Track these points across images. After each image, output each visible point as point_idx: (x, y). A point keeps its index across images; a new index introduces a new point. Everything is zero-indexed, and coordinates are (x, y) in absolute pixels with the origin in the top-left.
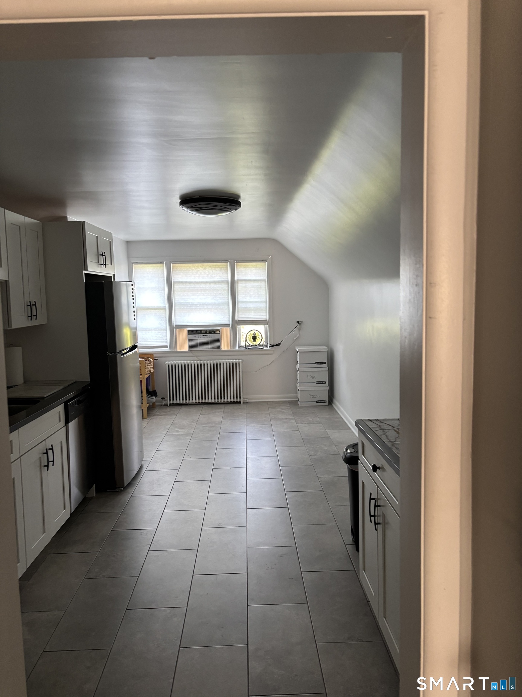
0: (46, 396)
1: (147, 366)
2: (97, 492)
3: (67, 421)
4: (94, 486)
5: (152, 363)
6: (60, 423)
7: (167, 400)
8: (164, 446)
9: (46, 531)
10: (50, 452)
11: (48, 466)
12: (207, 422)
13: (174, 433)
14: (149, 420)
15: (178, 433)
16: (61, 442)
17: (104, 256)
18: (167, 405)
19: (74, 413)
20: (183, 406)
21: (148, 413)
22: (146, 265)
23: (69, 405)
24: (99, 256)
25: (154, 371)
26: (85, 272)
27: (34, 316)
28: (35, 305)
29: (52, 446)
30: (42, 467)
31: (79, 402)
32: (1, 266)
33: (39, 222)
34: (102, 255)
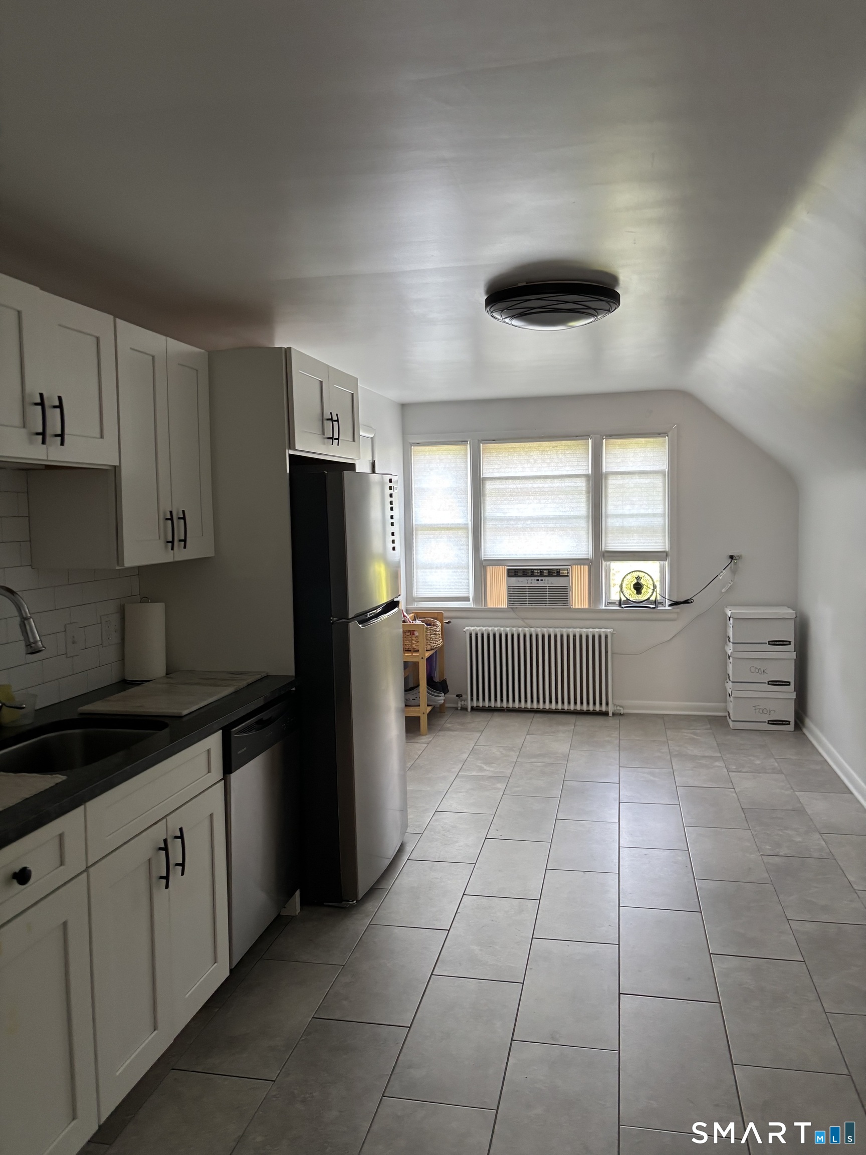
0: (185, 712)
1: (431, 635)
2: (303, 903)
3: (228, 768)
4: (298, 893)
5: (439, 629)
6: (209, 774)
7: (466, 700)
8: (453, 802)
9: (160, 1025)
10: (175, 845)
11: (167, 878)
12: (539, 753)
13: (474, 773)
14: (430, 739)
15: (480, 774)
16: (212, 816)
17: (334, 422)
18: (466, 709)
19: (245, 749)
20: (496, 714)
21: (429, 724)
22: (435, 448)
23: (233, 734)
24: (326, 422)
25: (442, 646)
26: (291, 452)
27: (180, 541)
28: (184, 518)
29: (181, 830)
30: (154, 880)
31: (261, 724)
32: (102, 437)
33: (203, 351)
34: (331, 419)
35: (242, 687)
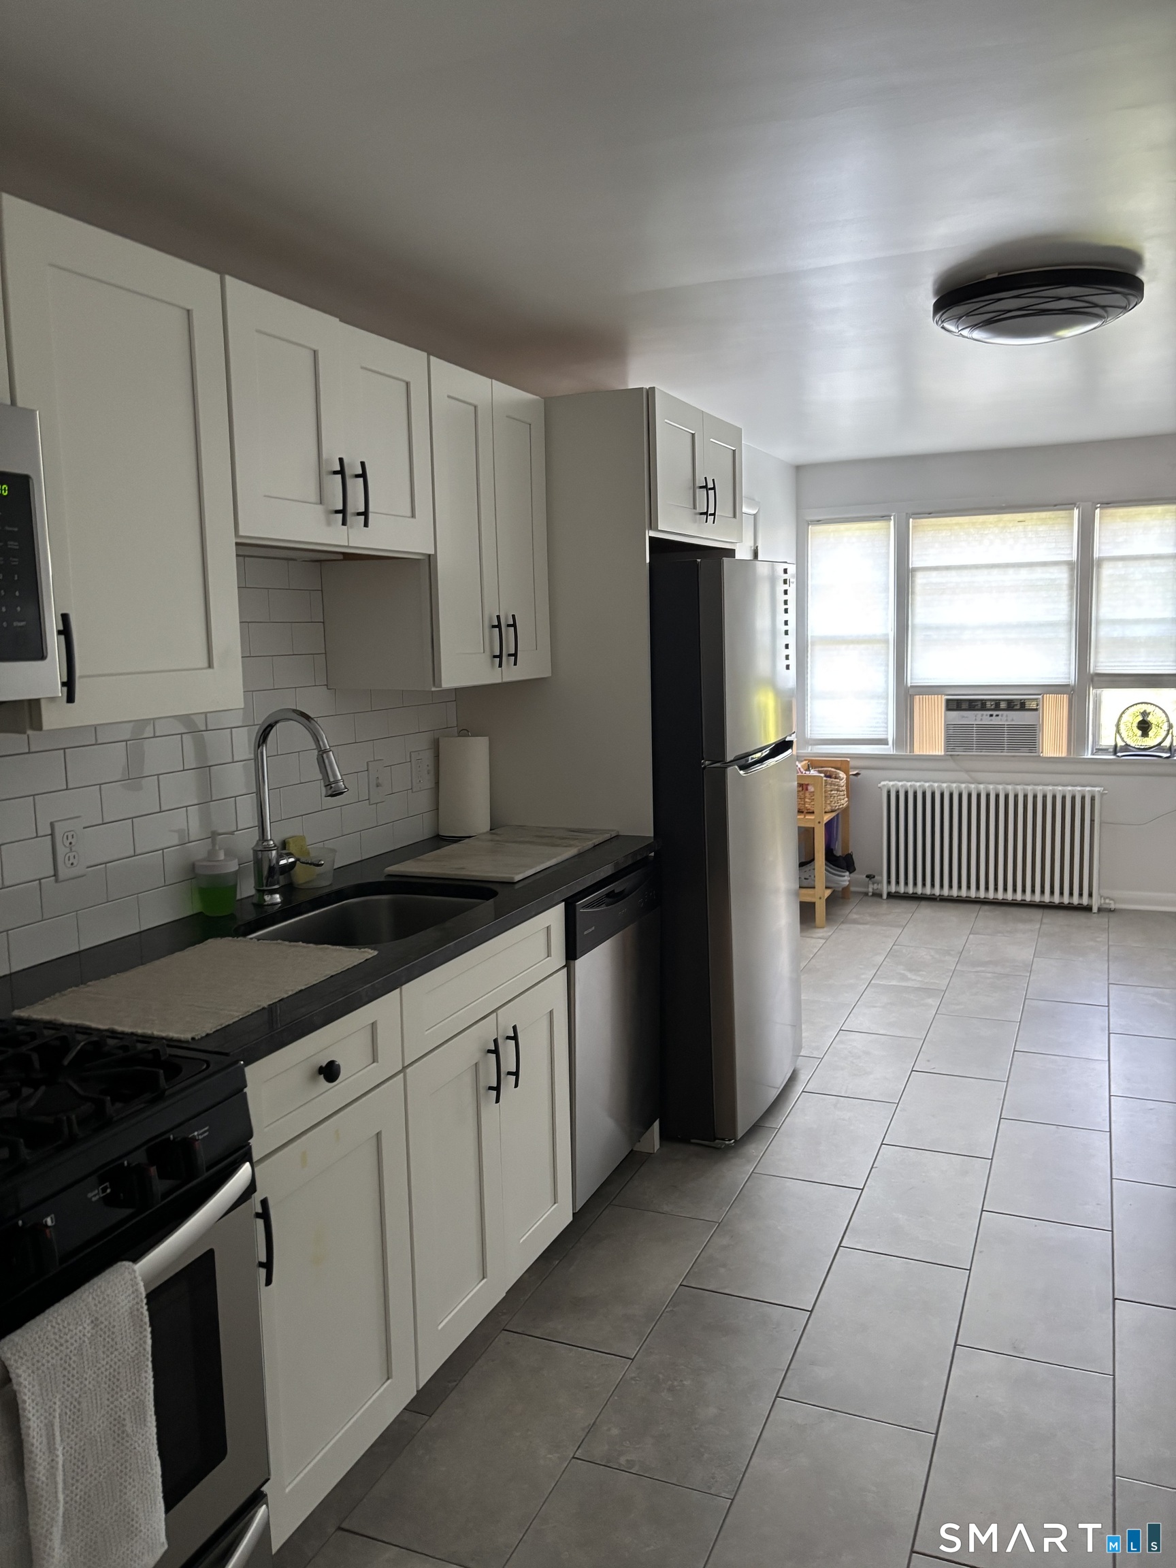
0: (518, 878)
1: (831, 791)
2: (664, 1137)
3: (572, 953)
4: (657, 1124)
5: (843, 783)
6: (549, 958)
7: (881, 882)
8: (863, 1019)
9: (490, 1272)
10: (508, 1049)
11: (497, 1089)
12: (988, 959)
13: (894, 983)
14: (830, 934)
15: (904, 984)
16: (551, 1012)
17: (709, 491)
18: (880, 896)
19: (593, 928)
20: (923, 903)
21: (827, 914)
22: (842, 527)
23: (577, 908)
24: (698, 490)
25: (847, 807)
26: (653, 534)
27: (510, 655)
28: (514, 625)
29: (515, 1028)
30: (482, 1091)
31: (614, 897)
32: (413, 516)
33: (537, 397)
34: (705, 487)
35: (587, 848)
